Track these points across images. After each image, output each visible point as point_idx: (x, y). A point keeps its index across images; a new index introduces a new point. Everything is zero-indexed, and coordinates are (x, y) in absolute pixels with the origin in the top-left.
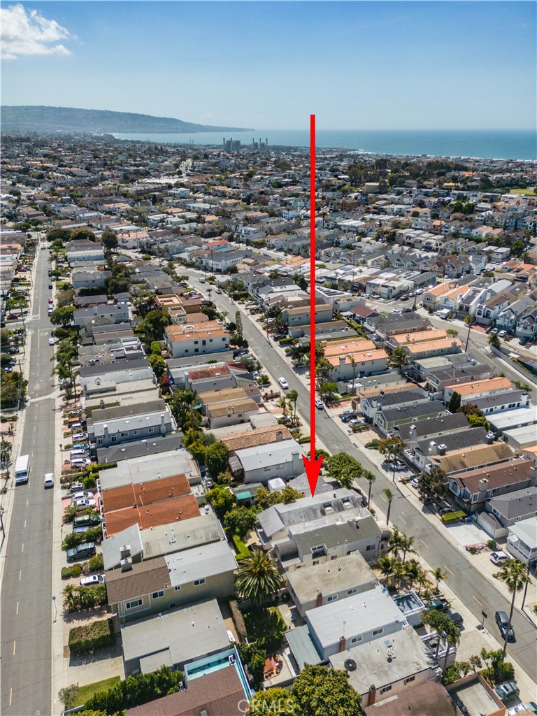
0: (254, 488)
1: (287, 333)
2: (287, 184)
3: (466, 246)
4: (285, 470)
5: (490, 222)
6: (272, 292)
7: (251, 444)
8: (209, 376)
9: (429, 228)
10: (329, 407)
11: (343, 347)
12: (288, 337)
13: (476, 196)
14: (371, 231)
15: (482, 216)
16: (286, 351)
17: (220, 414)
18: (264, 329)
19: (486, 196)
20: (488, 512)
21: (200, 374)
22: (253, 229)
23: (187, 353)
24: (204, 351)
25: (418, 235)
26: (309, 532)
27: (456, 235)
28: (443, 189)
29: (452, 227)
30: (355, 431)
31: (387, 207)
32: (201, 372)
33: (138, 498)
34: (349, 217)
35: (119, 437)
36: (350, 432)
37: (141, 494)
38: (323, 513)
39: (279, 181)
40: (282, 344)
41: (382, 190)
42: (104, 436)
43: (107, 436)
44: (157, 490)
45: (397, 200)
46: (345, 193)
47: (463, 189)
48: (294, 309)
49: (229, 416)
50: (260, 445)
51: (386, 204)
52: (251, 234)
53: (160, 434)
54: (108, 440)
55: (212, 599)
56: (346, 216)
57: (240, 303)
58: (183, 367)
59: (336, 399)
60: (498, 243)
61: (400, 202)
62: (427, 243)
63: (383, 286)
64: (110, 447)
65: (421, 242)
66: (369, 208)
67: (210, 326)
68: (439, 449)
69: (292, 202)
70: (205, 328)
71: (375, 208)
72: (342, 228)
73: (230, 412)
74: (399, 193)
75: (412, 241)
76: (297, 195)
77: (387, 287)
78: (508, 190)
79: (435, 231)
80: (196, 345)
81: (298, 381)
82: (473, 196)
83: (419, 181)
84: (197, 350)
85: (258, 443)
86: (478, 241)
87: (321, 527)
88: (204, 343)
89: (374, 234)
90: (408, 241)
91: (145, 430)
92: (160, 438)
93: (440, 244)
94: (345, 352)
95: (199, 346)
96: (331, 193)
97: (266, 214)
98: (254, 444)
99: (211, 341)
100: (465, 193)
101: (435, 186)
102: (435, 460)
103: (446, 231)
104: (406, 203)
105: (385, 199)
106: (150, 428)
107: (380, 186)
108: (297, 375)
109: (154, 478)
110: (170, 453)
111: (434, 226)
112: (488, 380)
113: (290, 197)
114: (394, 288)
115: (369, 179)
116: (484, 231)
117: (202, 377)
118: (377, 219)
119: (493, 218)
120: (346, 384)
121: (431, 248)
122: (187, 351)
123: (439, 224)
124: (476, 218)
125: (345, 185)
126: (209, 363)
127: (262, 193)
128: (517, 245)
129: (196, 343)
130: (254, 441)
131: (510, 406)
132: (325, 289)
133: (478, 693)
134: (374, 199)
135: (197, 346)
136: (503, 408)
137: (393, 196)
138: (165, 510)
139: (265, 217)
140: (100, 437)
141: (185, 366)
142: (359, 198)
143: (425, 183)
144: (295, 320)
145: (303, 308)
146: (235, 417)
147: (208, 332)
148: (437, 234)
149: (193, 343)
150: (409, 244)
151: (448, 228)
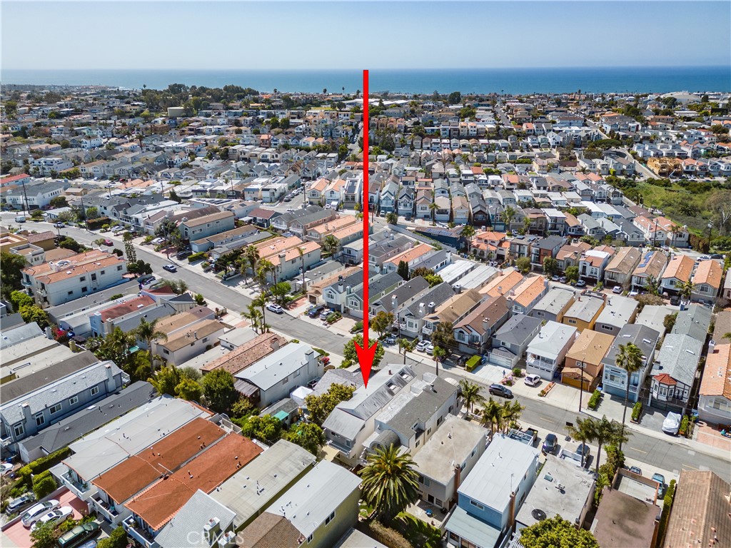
0: (284, 405)
1: (191, 249)
2: (68, 114)
3: (301, 156)
4: (303, 375)
5: (308, 134)
6: (146, 211)
7: (247, 363)
8: (129, 311)
9: (257, 142)
10: (288, 309)
11: (272, 247)
12: (194, 253)
13: (284, 113)
14: (199, 150)
15: (301, 129)
16: (204, 267)
17: (181, 345)
18: (157, 251)
19: (293, 113)
20: (497, 348)
21: (115, 311)
22: (56, 159)
23: (71, 296)
24: (95, 289)
25: (251, 150)
26: (398, 414)
27: (286, 147)
28: (250, 109)
29: (280, 140)
30: (330, 322)
31: (204, 127)
32: (116, 309)
33: (157, 467)
34: (168, 139)
35: (47, 416)
36: (326, 325)
37: (158, 460)
38: (391, 393)
39: (57, 111)
40: (193, 261)
41: (188, 113)
42: (25, 420)
43: (29, 418)
44: (178, 447)
45: (210, 121)
46: (147, 119)
47: (269, 109)
48: (189, 221)
49: (192, 344)
50: (258, 360)
51: (201, 126)
52: (55, 164)
53: (107, 393)
54: (31, 424)
55: (351, 532)
56: (164, 139)
57: (102, 232)
58: (75, 312)
59: (288, 300)
60: (325, 150)
61: (212, 123)
62: (263, 156)
63: (263, 190)
64: (40, 433)
65: (256, 155)
66: (183, 131)
67: (91, 256)
68: (430, 308)
69: (85, 131)
70: (86, 259)
71: (191, 130)
72: (165, 150)
73: (192, 339)
74: (208, 115)
75: (247, 156)
76: (88, 124)
77: (268, 190)
78: (309, 107)
79: (266, 144)
80: (83, 282)
81: (236, 293)
82: (281, 113)
83: (224, 103)
84: (84, 289)
85: (254, 359)
86: (308, 150)
87: (404, 405)
88: (94, 277)
89: (204, 152)
90: (243, 156)
91: (86, 392)
92: (113, 398)
93: (277, 156)
94: (276, 251)
95: (88, 283)
96: (131, 120)
97: (57, 145)
98: (250, 362)
99: (103, 273)
100: (273, 111)
101: (241, 107)
102: (431, 318)
103: (276, 144)
104: (221, 123)
105: (197, 121)
106: (93, 389)
107: (185, 110)
108: (231, 288)
109: (157, 437)
110: (146, 407)
111: (263, 140)
112: (410, 249)
113: (79, 126)
114: (276, 190)
115: (169, 103)
116: (310, 141)
117: (121, 315)
118: (201, 139)
119: (310, 130)
120: (293, 282)
121: (268, 160)
122: (70, 293)
123: (267, 138)
124: (296, 131)
125: (142, 111)
126: (113, 299)
127: (38, 125)
128: (343, 150)
129: (82, 279)
130: (249, 358)
131: (441, 265)
132: (207, 199)
133: (629, 485)
134: (184, 122)
135: (84, 284)
136: (437, 267)
137: (202, 118)
138: (212, 463)
139: (57, 149)
140: (18, 423)
141: (79, 311)
142: (167, 121)
143: (231, 105)
144: (195, 233)
145: (198, 219)
146: (199, 344)
147: (94, 263)
148: (267, 148)
149: (79, 280)
150: (245, 159)
151: (276, 141)
